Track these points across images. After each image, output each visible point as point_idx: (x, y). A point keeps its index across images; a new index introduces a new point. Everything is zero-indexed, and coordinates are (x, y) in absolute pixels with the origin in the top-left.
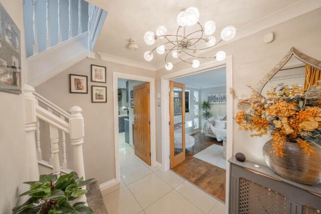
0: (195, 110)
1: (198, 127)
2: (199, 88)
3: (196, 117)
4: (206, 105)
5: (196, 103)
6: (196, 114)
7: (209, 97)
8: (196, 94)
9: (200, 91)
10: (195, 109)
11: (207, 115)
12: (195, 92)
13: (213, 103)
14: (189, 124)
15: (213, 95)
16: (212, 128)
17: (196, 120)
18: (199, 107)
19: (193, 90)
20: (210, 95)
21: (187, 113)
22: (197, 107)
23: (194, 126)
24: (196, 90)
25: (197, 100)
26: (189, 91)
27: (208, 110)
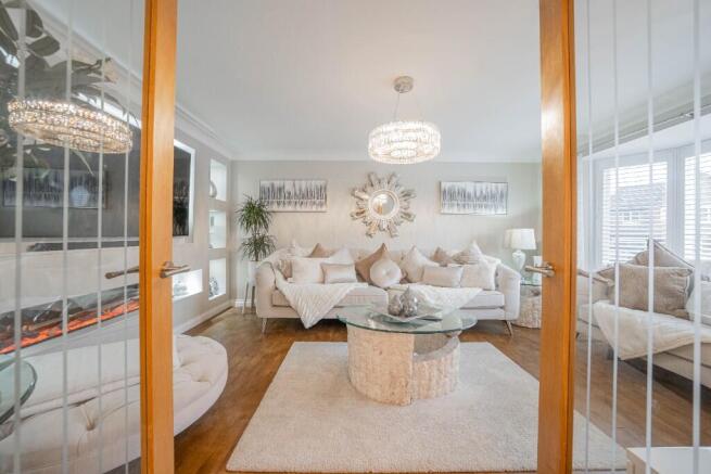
0: (212, 231)
3: (218, 254)
4: (255, 214)
5: (219, 207)
6: (218, 243)
7: (263, 191)
8: (218, 177)
9: (233, 168)
10: (213, 227)
11: (259, 246)
12: (213, 163)
13: (275, 208)
14: (189, 284)
15: (277, 184)
16: (284, 286)
17: (218, 268)
18: (230, 220)
20: (266, 184)
21: (182, 240)
22: (220, 220)
23: (207, 290)
24: (220, 159)
25: (221, 196)
27: (262, 231)
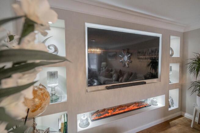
1: (175, 106)
2: (182, 31)
3: (174, 86)
5: (175, 61)
6: (174, 80)
8: (175, 44)
9: (184, 38)
10: (171, 72)
12: (172, 37)
17: (174, 94)
19: (168, 34)
22: (175, 68)
23: (168, 105)
24: (176, 34)
25: (177, 55)
26: (159, 35)
